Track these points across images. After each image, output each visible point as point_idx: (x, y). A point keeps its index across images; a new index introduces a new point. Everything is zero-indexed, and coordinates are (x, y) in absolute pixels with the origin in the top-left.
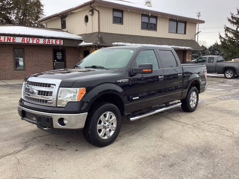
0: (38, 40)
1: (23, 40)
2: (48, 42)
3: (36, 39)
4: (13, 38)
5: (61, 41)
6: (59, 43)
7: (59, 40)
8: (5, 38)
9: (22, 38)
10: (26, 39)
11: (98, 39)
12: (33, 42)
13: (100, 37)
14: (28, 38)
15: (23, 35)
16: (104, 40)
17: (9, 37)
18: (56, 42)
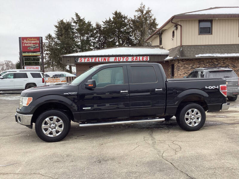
0: (127, 58)
1: (115, 59)
2: (136, 59)
3: (126, 57)
4: (108, 58)
5: (148, 57)
6: (146, 60)
7: (145, 57)
8: (102, 58)
9: (115, 57)
10: (117, 58)
11: (178, 53)
12: (123, 60)
13: (182, 50)
14: (119, 57)
15: (115, 55)
16: (186, 53)
17: (105, 58)
18: (143, 58)
